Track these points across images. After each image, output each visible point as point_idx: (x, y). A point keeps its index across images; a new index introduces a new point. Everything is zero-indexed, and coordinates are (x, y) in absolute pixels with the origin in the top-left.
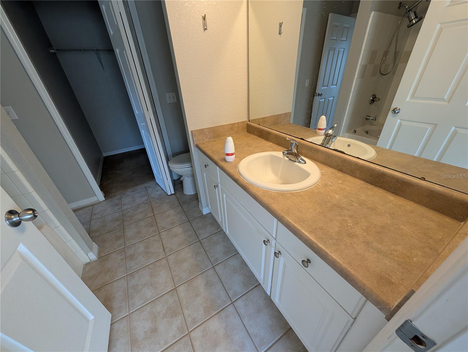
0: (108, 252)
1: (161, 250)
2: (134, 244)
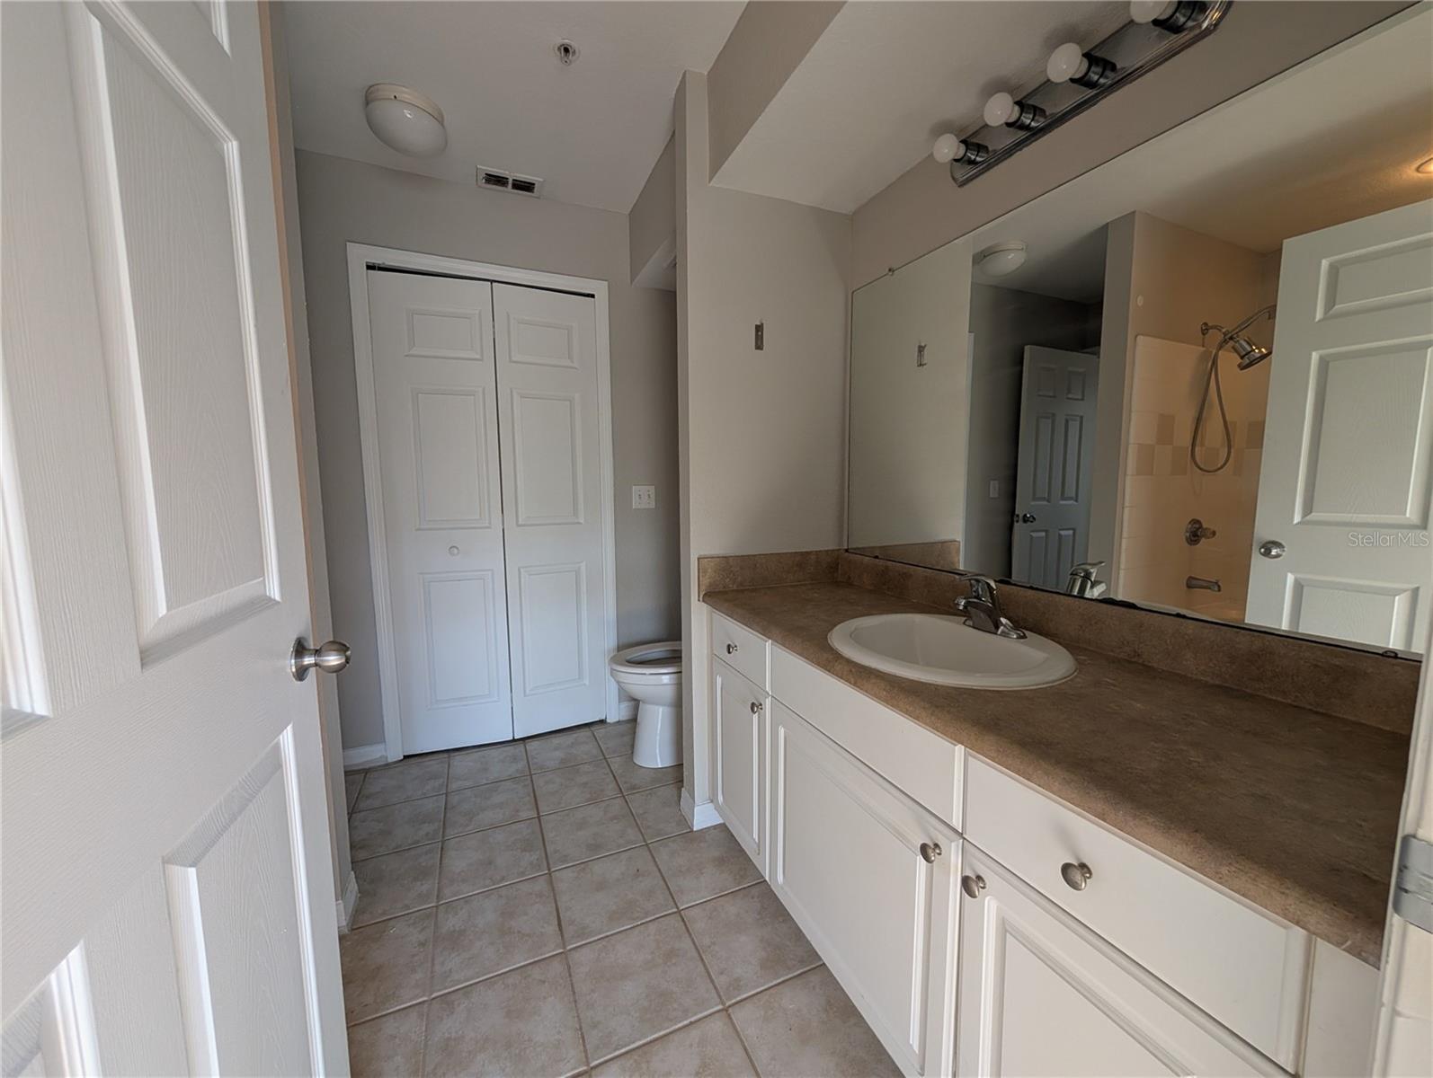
0: (384, 913)
1: (552, 928)
2: (467, 900)
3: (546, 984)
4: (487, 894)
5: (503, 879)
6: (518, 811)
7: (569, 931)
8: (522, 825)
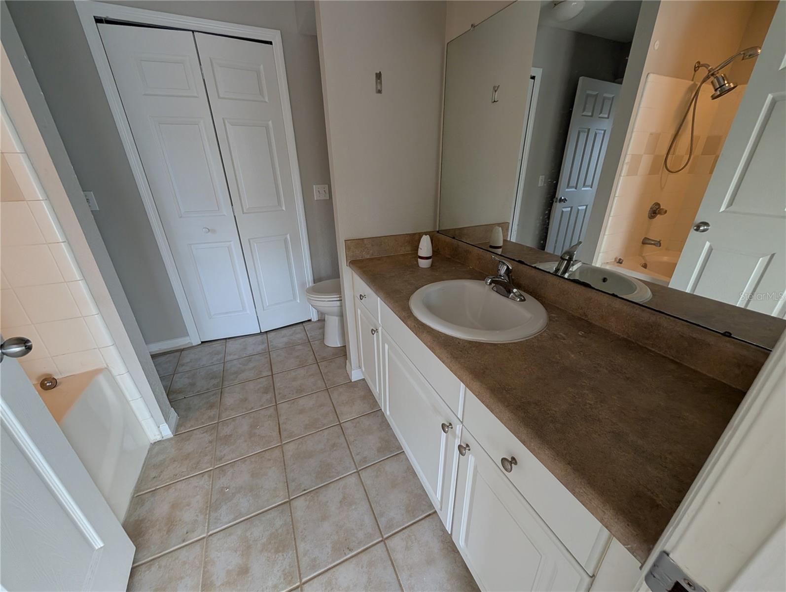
0: (192, 426)
1: (275, 434)
2: (234, 419)
3: (272, 461)
4: (243, 416)
5: (252, 408)
6: (261, 371)
7: (284, 434)
8: (263, 380)
